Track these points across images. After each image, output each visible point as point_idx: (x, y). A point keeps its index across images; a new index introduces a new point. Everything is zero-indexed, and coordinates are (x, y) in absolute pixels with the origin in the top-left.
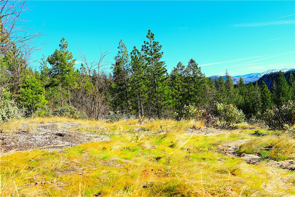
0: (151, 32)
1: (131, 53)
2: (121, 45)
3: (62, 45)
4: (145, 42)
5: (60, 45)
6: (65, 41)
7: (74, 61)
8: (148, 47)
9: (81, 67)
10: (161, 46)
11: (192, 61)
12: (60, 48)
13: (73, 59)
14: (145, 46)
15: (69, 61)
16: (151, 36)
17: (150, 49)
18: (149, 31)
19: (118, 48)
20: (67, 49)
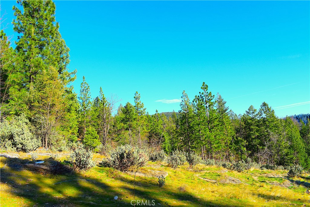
0: (205, 84)
1: (193, 101)
2: (184, 95)
3: (136, 98)
4: (200, 93)
5: (134, 97)
6: (138, 94)
7: (145, 109)
8: (203, 97)
9: (156, 112)
10: (214, 96)
11: (264, 104)
12: (135, 99)
13: (144, 108)
14: (201, 96)
15: (142, 109)
16: (205, 87)
17: (205, 98)
18: (204, 83)
19: (182, 97)
20: (140, 100)
